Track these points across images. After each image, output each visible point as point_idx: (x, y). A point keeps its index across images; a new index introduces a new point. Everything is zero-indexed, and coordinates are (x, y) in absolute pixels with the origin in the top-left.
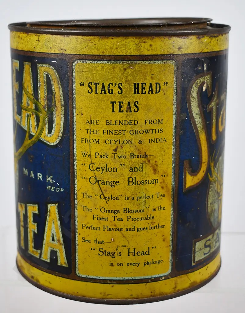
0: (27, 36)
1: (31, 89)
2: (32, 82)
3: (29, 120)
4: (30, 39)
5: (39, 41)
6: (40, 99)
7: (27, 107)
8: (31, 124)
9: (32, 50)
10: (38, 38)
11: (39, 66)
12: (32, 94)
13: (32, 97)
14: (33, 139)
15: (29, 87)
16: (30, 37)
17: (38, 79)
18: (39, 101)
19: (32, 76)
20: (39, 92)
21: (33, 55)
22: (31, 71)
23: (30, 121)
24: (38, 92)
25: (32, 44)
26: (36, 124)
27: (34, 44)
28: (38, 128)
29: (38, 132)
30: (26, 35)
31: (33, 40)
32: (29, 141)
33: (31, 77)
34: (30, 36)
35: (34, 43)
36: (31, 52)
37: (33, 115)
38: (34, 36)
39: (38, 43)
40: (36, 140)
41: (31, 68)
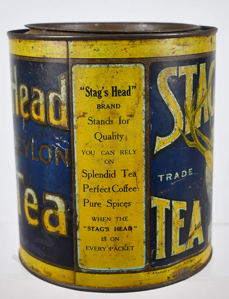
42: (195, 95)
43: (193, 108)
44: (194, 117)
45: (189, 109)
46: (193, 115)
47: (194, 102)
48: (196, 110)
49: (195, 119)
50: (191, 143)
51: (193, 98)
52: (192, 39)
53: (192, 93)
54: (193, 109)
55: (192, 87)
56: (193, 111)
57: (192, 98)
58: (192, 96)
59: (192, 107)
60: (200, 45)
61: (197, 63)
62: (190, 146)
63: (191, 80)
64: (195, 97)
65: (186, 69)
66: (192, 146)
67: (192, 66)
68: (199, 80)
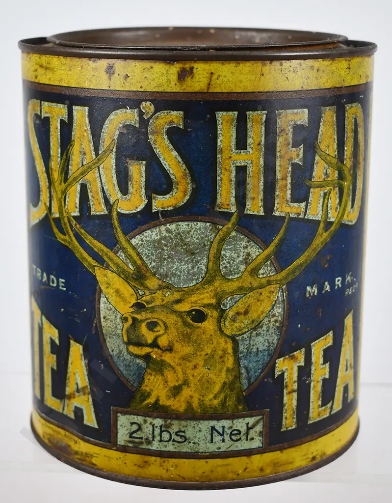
0: (331, 64)
1: (333, 148)
2: (335, 137)
3: (326, 201)
4: (337, 68)
5: (349, 68)
6: (346, 160)
7: (324, 181)
8: (329, 206)
9: (338, 86)
10: (349, 65)
11: (347, 108)
12: (335, 156)
13: (335, 161)
14: (333, 228)
15: (330, 147)
16: (337, 65)
17: (344, 128)
18: (345, 162)
19: (337, 126)
20: (346, 148)
21: (341, 92)
22: (335, 119)
23: (329, 201)
24: (344, 148)
25: (340, 76)
26: (338, 201)
27: (343, 75)
28: (340, 207)
29: (341, 212)
30: (331, 62)
31: (342, 69)
32: (325, 235)
33: (336, 129)
34: (336, 63)
35: (343, 73)
36: (338, 88)
37: (334, 189)
38: (344, 62)
39: (348, 72)
40: (336, 227)
41: (335, 115)
42: (64, 157)
43: (61, 177)
44: (64, 193)
45: (56, 175)
46: (62, 189)
47: (63, 168)
48: (67, 183)
49: (65, 196)
50: (63, 237)
51: (61, 160)
52: (57, 59)
53: (59, 150)
54: (61, 179)
55: (59, 141)
56: (63, 183)
57: (59, 159)
58: (59, 156)
59: (60, 175)
60: (72, 72)
61: (67, 102)
62: (59, 240)
63: (57, 128)
64: (66, 159)
65: (50, 108)
66: (63, 242)
67: (59, 105)
68: (73, 133)
